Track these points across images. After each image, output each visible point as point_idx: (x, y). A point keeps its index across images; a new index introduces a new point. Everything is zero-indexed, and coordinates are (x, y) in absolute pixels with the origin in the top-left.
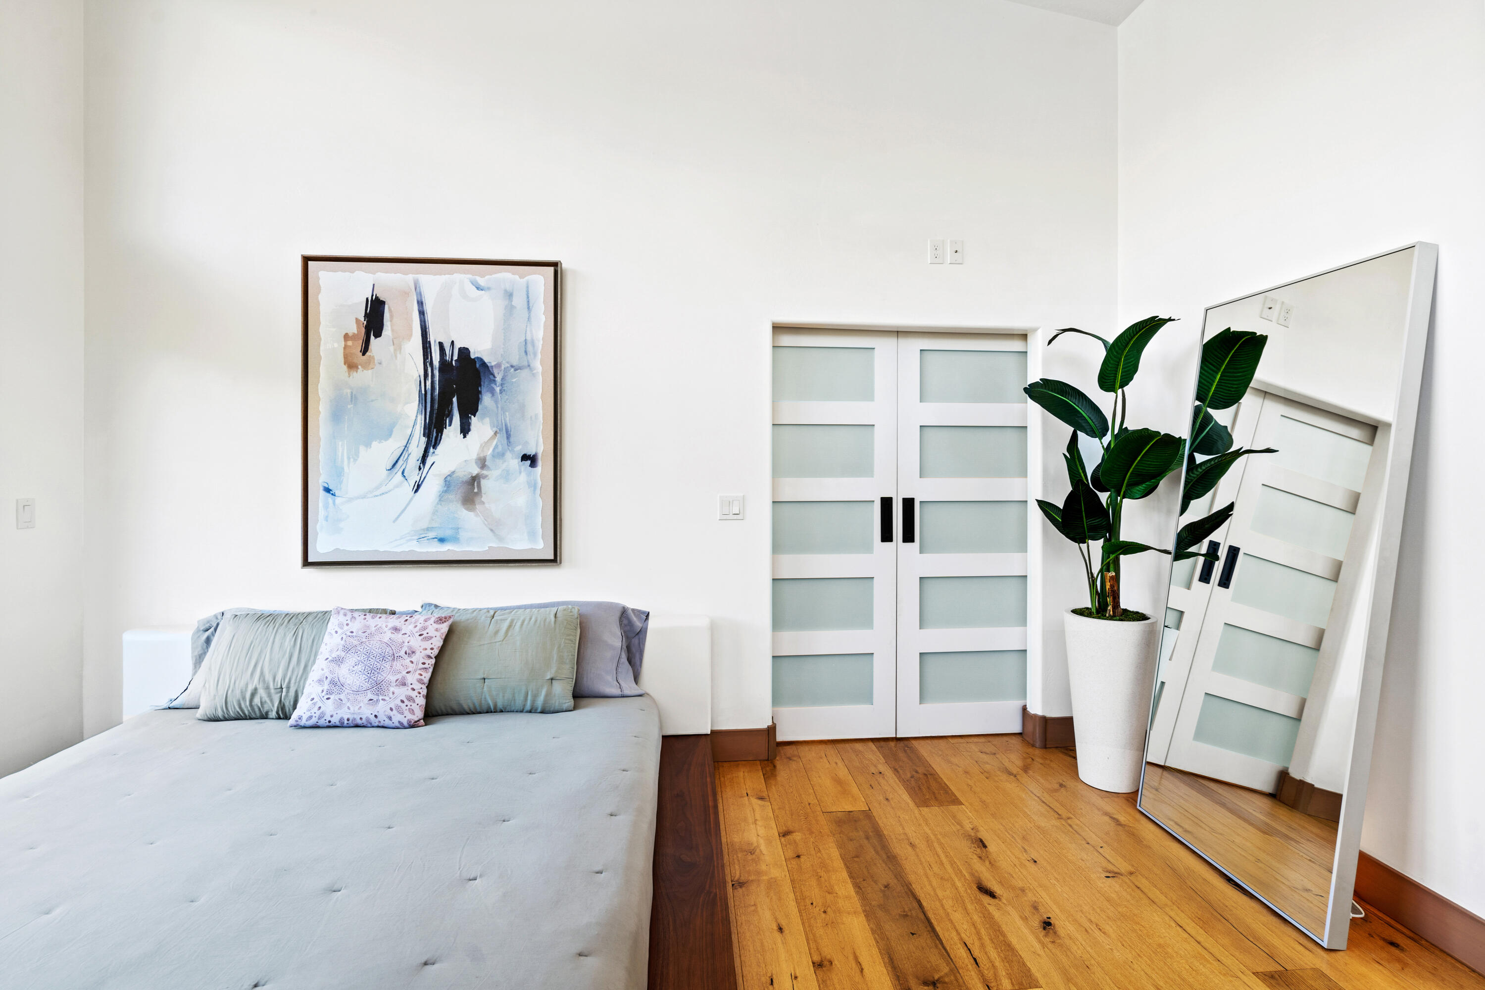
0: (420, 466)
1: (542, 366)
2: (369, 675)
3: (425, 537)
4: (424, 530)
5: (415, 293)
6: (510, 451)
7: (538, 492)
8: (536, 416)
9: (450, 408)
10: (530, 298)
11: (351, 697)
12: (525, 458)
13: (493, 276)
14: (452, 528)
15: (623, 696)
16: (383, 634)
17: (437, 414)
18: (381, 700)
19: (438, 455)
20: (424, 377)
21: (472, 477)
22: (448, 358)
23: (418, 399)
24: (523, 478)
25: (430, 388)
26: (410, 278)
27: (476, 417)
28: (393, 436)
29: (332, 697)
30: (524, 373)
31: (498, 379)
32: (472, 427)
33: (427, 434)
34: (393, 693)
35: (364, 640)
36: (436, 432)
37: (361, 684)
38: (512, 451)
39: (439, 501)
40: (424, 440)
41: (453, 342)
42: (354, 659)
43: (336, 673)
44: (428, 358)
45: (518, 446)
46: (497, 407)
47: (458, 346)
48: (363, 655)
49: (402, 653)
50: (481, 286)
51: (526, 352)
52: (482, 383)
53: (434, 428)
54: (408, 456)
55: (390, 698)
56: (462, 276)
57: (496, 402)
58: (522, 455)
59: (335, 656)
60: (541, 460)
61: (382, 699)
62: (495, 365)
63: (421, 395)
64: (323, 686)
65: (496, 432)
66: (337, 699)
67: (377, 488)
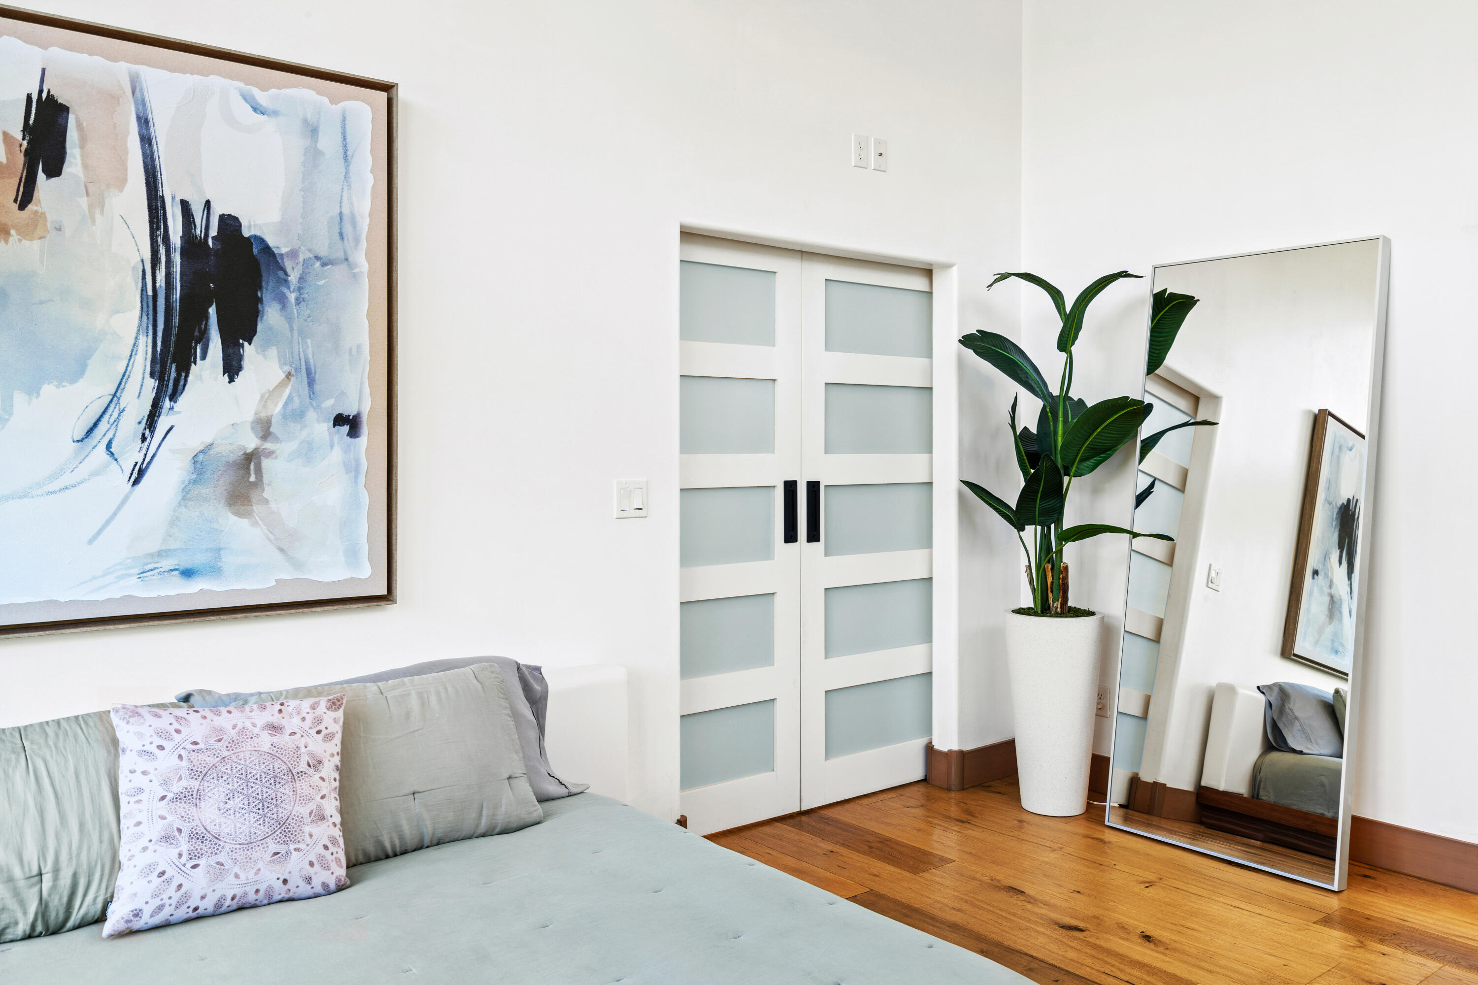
0: (143, 435)
1: (368, 262)
2: (261, 812)
3: (154, 569)
4: (151, 555)
5: (132, 100)
6: (313, 407)
7: (362, 480)
8: (359, 347)
9: (203, 327)
10: (348, 140)
11: (240, 855)
12: (340, 420)
13: (283, 91)
14: (207, 550)
15: (570, 795)
16: (255, 739)
17: (178, 335)
18: (293, 851)
19: (180, 412)
20: (152, 263)
21: (245, 454)
22: (198, 232)
23: (139, 304)
24: (336, 455)
25: (163, 285)
26: (122, 70)
27: (252, 344)
28: (87, 374)
29: (202, 862)
30: (338, 272)
31: (293, 277)
32: (246, 363)
33: (157, 374)
34: (311, 836)
35: (226, 753)
36: (177, 370)
37: (253, 830)
38: (317, 408)
39: (183, 499)
40: (151, 384)
41: (208, 203)
42: (221, 789)
43: (196, 817)
44: (158, 228)
45: (327, 399)
46: (292, 330)
47: (218, 210)
48: (235, 779)
49: (303, 766)
50: (261, 106)
51: (341, 235)
52: (264, 284)
53: (173, 361)
54: (119, 415)
55: (308, 845)
56: (226, 82)
57: (290, 320)
58: (335, 415)
59: (180, 789)
60: (367, 425)
61: (295, 850)
62: (287, 253)
63: (145, 298)
64: (177, 845)
65: (289, 373)
66: (212, 863)
67: (54, 476)
